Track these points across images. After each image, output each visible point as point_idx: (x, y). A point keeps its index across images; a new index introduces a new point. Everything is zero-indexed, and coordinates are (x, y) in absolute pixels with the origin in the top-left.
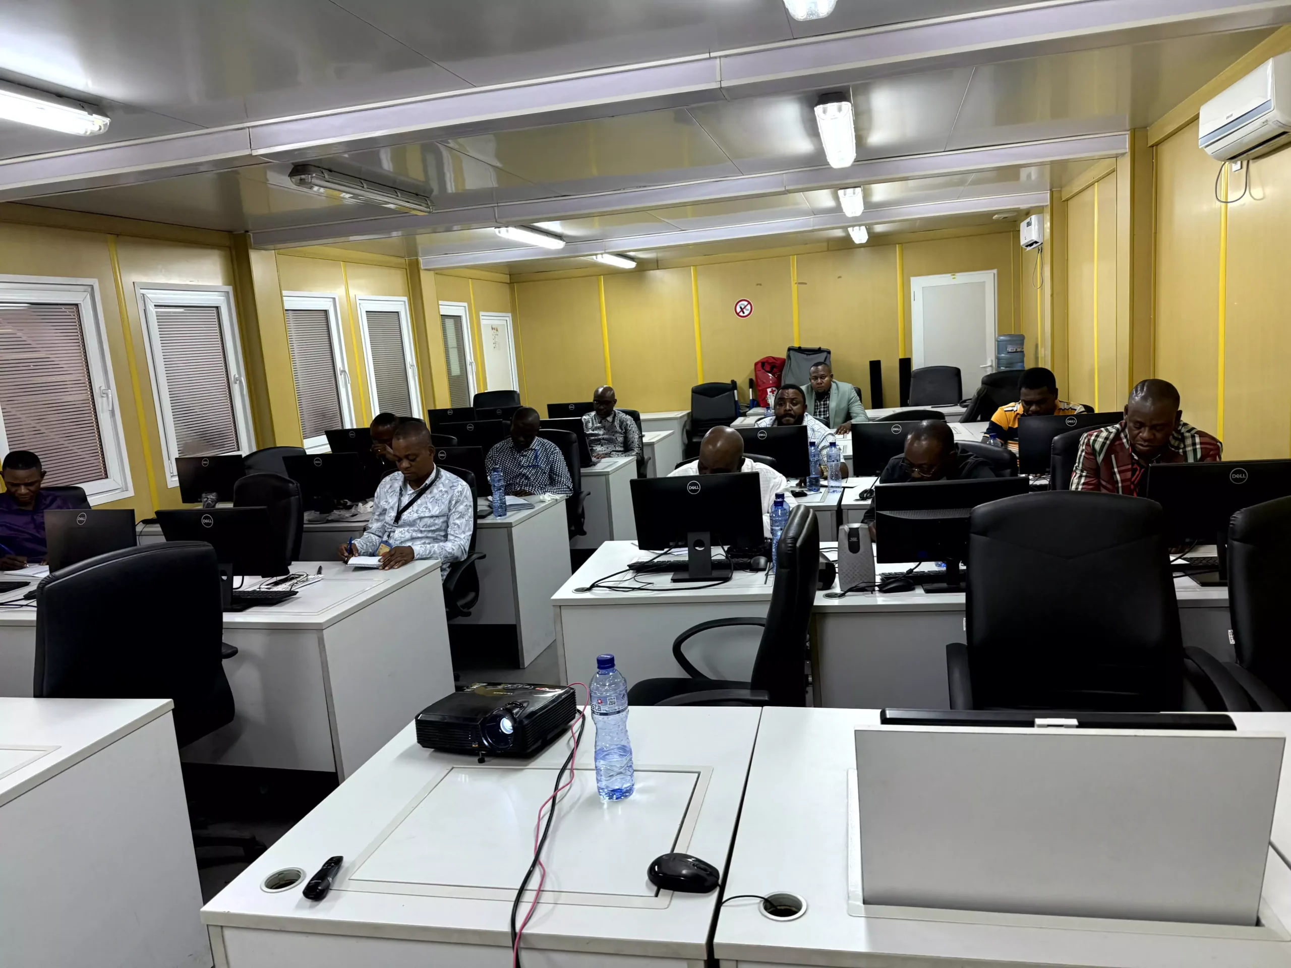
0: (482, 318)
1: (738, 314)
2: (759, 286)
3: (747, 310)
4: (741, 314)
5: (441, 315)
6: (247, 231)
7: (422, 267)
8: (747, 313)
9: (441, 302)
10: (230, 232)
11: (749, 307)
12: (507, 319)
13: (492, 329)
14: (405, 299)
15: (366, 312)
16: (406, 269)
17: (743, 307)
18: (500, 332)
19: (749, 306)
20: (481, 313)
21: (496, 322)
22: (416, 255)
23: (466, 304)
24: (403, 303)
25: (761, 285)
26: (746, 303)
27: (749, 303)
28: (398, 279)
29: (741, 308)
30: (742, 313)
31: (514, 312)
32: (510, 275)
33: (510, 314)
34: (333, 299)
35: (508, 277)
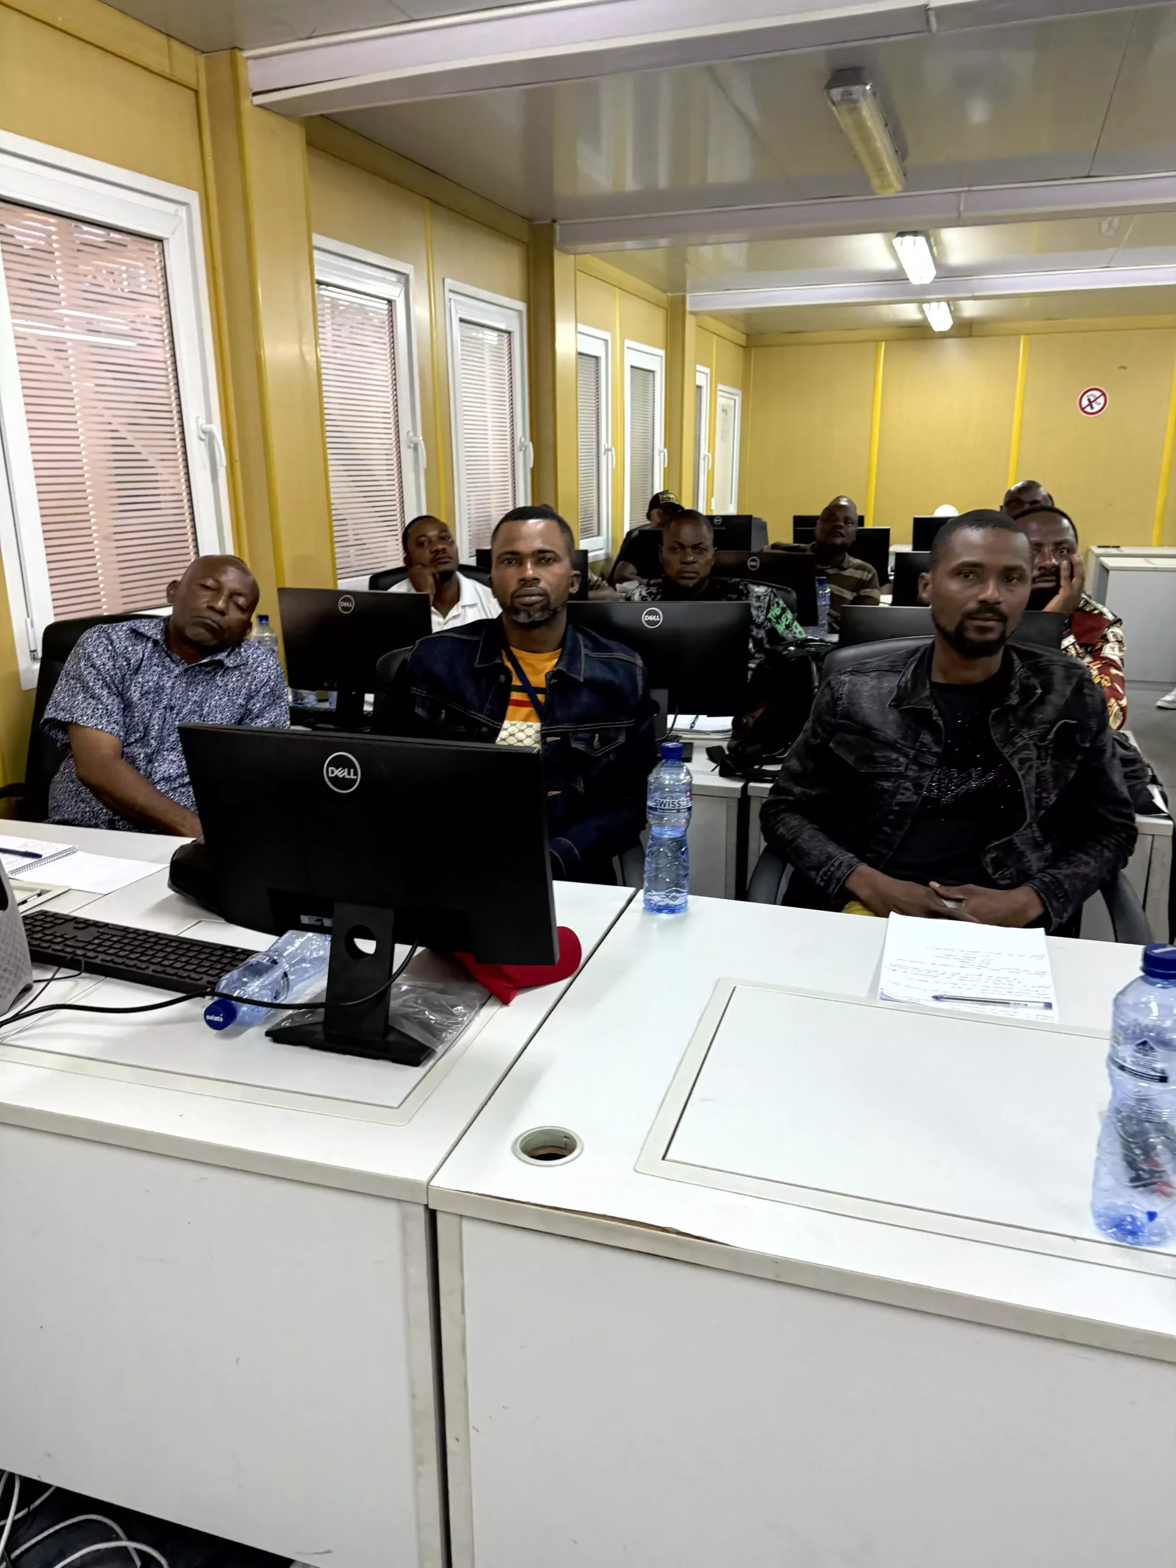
0: (720, 393)
1: (1083, 409)
2: (1122, 370)
3: (1099, 404)
4: (1088, 409)
6: (554, 221)
7: (688, 308)
8: (1097, 408)
9: (694, 366)
10: (529, 220)
11: (1101, 400)
12: (737, 398)
13: (724, 410)
14: (662, 353)
15: (632, 367)
16: (667, 310)
17: (1092, 399)
19: (1102, 398)
20: (719, 386)
21: (727, 403)
22: (684, 290)
23: (708, 371)
24: (659, 358)
25: (1125, 368)
26: (1098, 394)
27: (1103, 394)
28: (657, 321)
29: (1089, 400)
30: (1089, 407)
31: (743, 388)
32: (748, 335)
33: (740, 392)
34: (606, 341)
35: (744, 337)
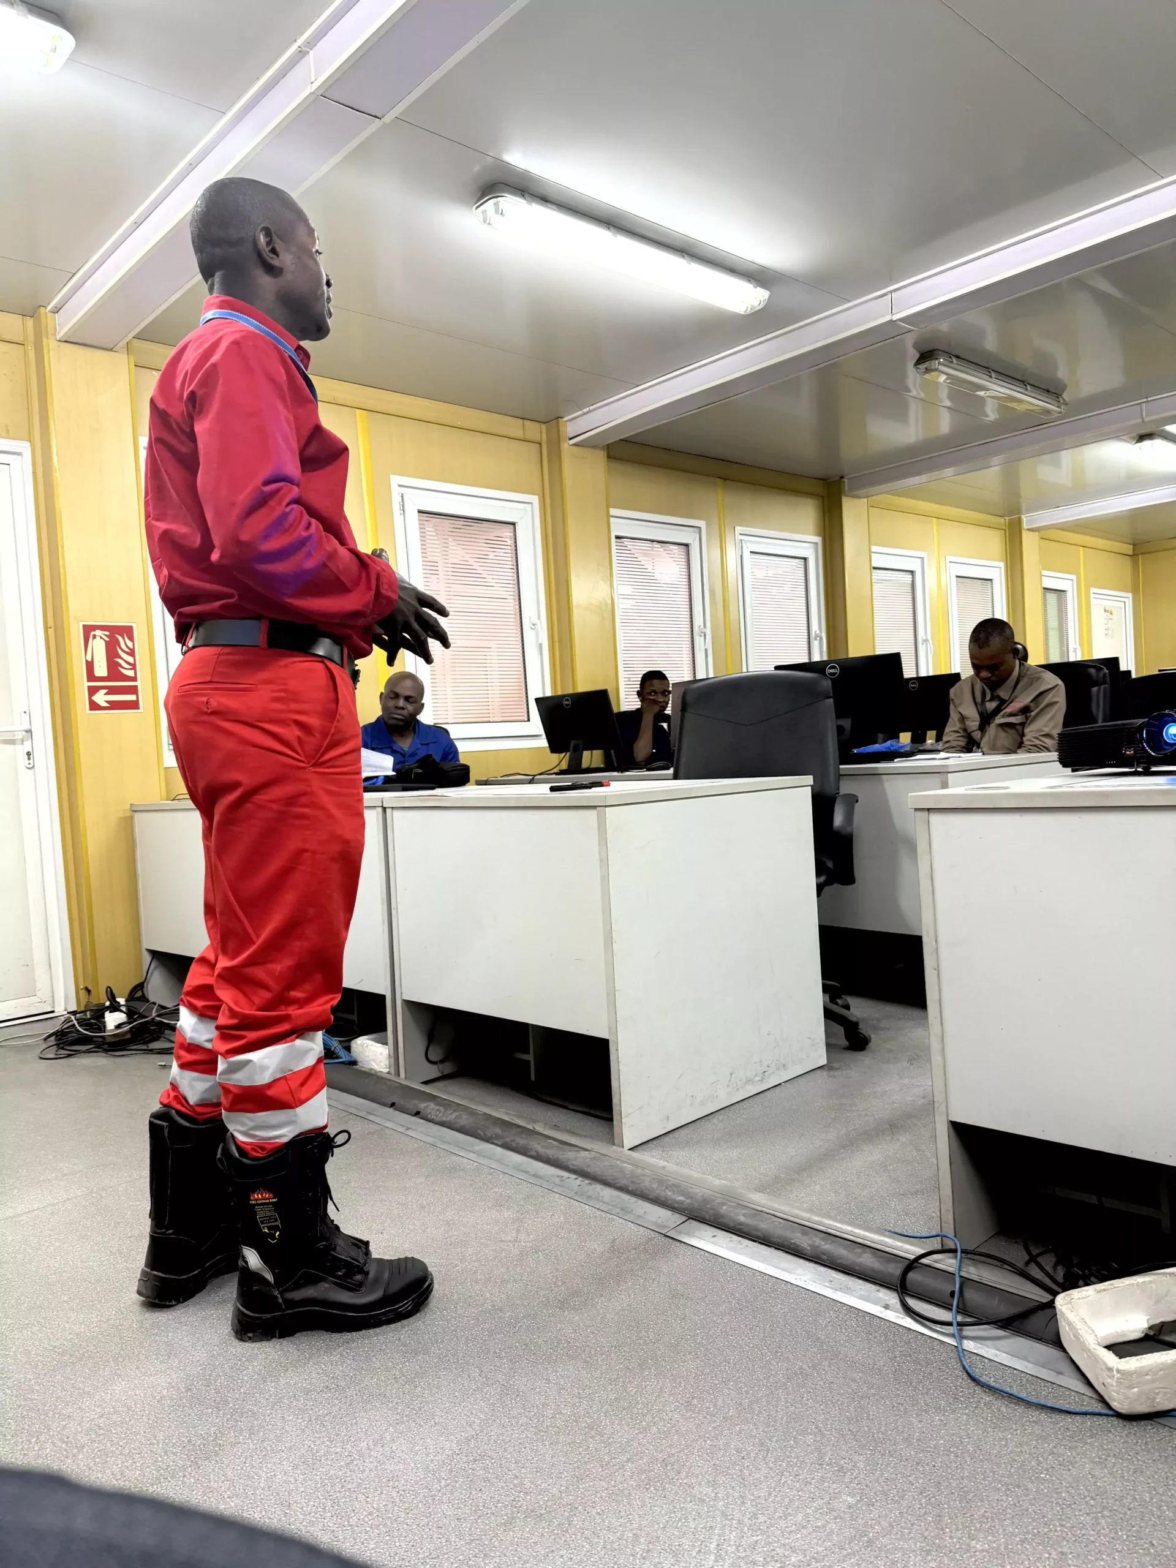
0: (1092, 596)
5: (1045, 589)
6: (843, 477)
7: (1025, 526)
9: (1044, 572)
10: (824, 479)
12: (1126, 600)
13: (1105, 611)
14: (1002, 565)
15: (957, 577)
16: (1005, 529)
18: (1114, 617)
20: (1093, 590)
21: (1109, 604)
22: (1019, 512)
23: (1073, 577)
24: (996, 568)
28: (994, 541)
31: (1135, 591)
32: (1134, 545)
33: (1130, 595)
34: (922, 558)
35: (1131, 547)
